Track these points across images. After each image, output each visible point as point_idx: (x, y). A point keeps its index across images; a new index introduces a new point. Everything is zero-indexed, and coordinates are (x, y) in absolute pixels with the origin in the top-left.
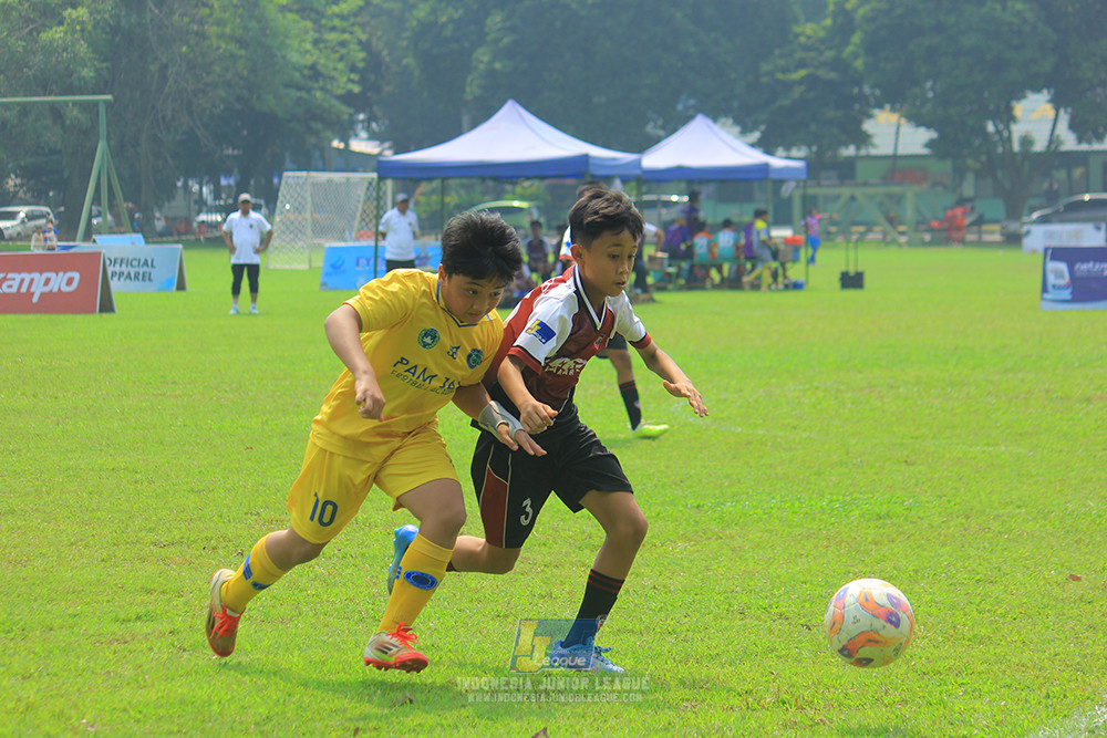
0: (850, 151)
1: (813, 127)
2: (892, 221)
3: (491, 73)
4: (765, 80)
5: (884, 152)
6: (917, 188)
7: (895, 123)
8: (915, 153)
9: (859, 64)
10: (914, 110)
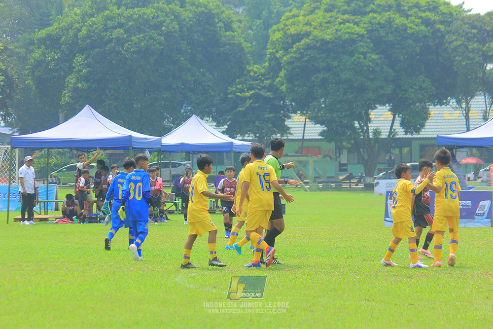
1: (257, 124)
2: (300, 176)
3: (76, 89)
4: (230, 96)
5: (297, 138)
6: (315, 158)
7: (302, 122)
8: (314, 138)
9: (283, 88)
10: (314, 114)
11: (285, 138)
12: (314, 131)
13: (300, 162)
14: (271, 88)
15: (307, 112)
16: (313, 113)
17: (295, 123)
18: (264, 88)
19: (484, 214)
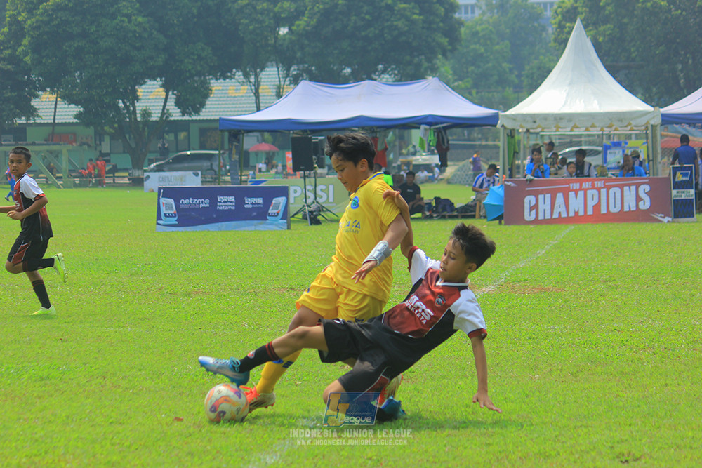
0: (22, 121)
5: (46, 122)
6: (70, 147)
7: (53, 101)
8: (67, 121)
9: (28, 59)
10: (67, 92)
11: (31, 121)
12: (68, 113)
13: (51, 152)
14: (12, 60)
15: (58, 89)
16: (66, 90)
17: (43, 104)
18: (3, 59)
19: (278, 213)
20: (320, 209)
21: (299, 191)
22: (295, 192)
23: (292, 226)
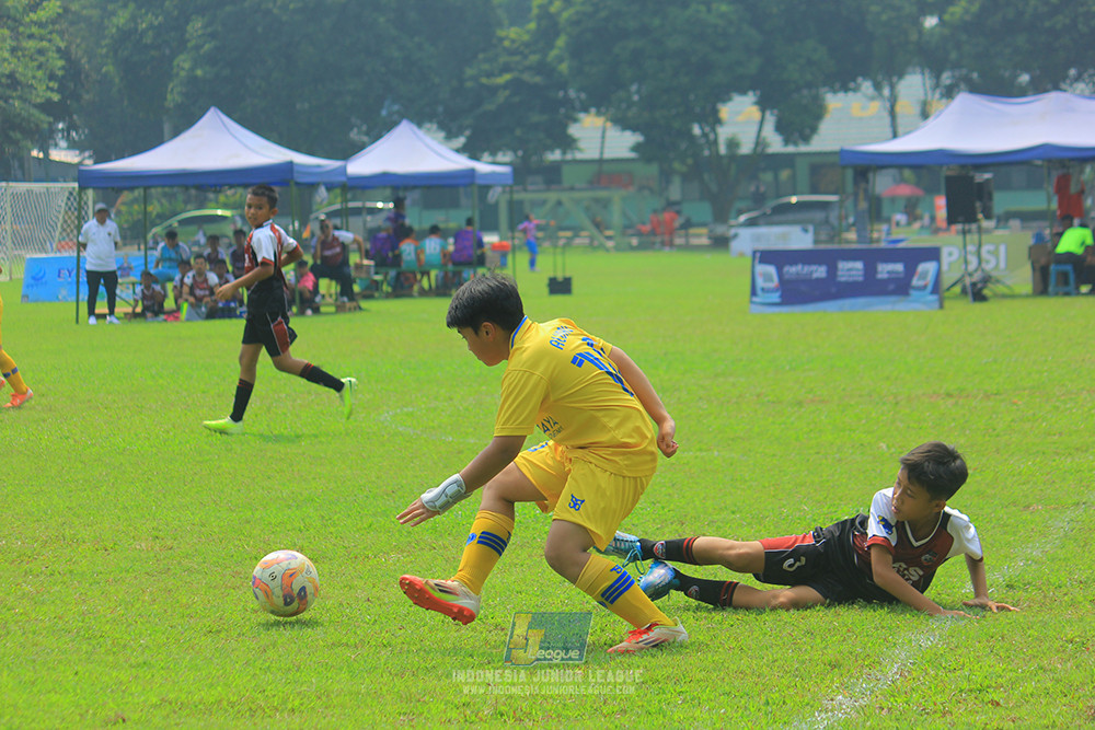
0: (555, 156)
1: (518, 132)
2: (598, 225)
3: (192, 80)
4: (469, 84)
5: (590, 157)
6: (623, 192)
7: (600, 127)
8: (620, 156)
9: (564, 67)
10: (620, 114)
11: (569, 157)
12: (621, 144)
13: (597, 200)
14: (542, 68)
15: (607, 109)
16: (619, 111)
17: (584, 131)
18: (529, 68)
19: (925, 287)
20: (986, 280)
21: (956, 254)
22: (950, 254)
23: (947, 304)
